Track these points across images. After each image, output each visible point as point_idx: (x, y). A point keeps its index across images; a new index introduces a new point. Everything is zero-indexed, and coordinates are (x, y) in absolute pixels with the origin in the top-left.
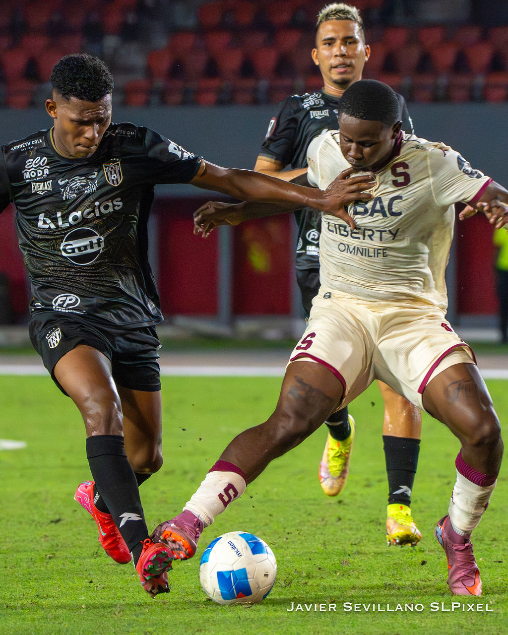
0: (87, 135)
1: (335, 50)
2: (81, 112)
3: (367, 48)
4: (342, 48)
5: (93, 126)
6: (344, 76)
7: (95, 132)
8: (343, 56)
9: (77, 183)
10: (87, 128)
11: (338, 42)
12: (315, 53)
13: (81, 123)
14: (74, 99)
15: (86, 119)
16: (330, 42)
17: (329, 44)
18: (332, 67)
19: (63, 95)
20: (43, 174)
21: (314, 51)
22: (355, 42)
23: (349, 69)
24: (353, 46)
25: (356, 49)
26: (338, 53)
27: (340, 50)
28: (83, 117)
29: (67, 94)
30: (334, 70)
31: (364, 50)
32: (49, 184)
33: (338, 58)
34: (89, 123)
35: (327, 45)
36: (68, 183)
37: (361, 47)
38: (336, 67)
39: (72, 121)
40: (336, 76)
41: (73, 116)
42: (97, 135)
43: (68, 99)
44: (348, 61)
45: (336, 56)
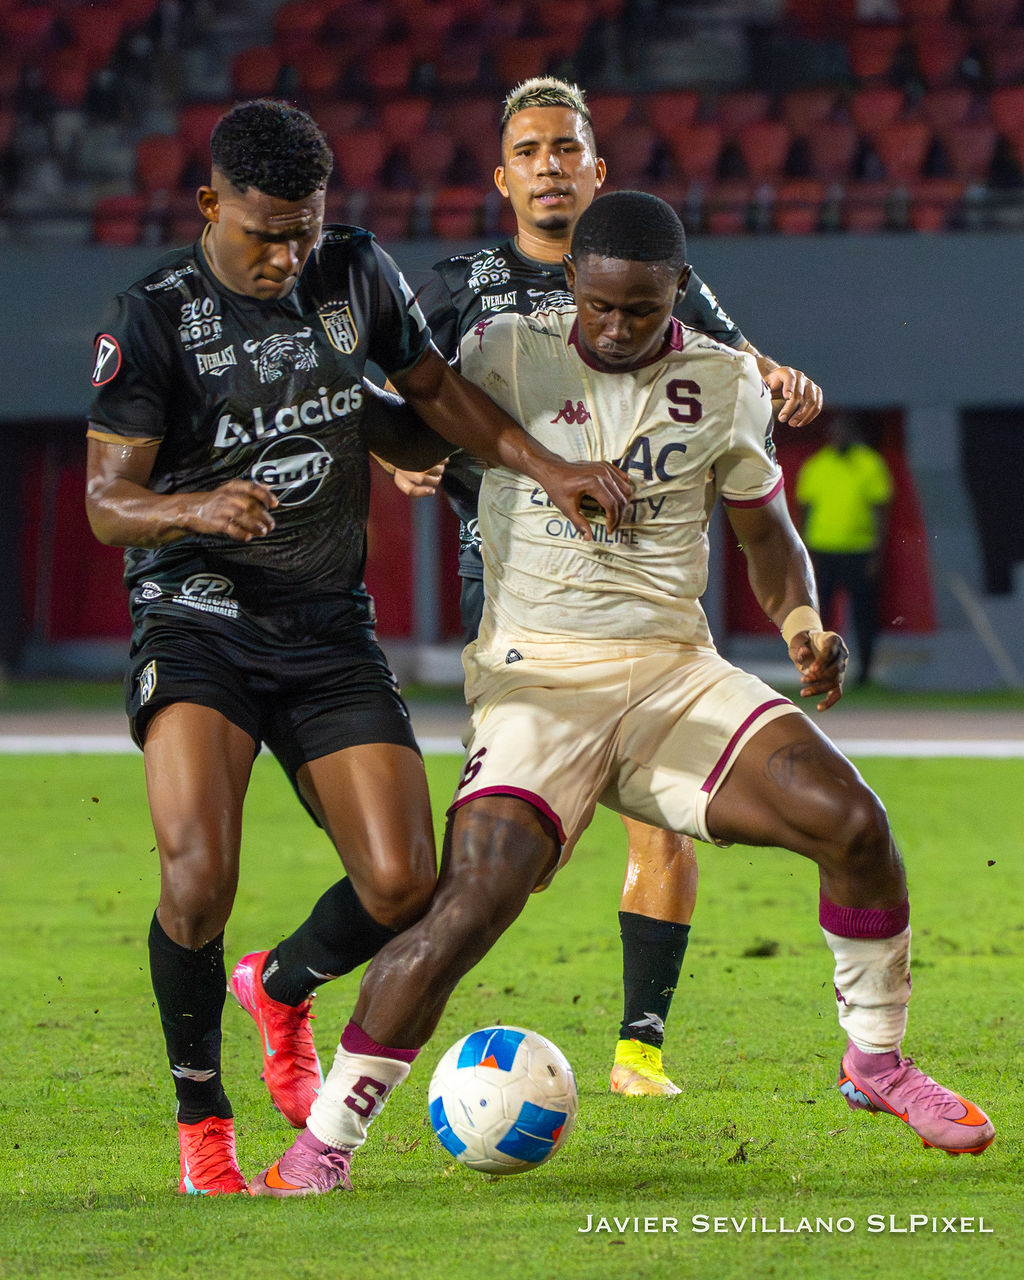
0: (275, 261)
1: (539, 165)
2: (265, 220)
3: (600, 164)
4: (552, 159)
5: (288, 246)
6: (557, 213)
7: (292, 255)
8: (553, 174)
9: (277, 348)
10: (275, 247)
11: (544, 148)
12: (502, 175)
13: (265, 238)
14: (254, 193)
15: (275, 232)
16: (529, 149)
17: (527, 153)
18: (533, 196)
19: (235, 183)
20: (213, 333)
21: (499, 171)
22: (576, 149)
23: (565, 200)
24: (571, 157)
25: (578, 163)
26: (544, 169)
27: (549, 164)
28: (268, 226)
29: (242, 181)
30: (536, 202)
31: (593, 165)
32: (229, 352)
33: (544, 178)
34: (282, 239)
35: (523, 156)
36: (260, 348)
37: (588, 158)
38: (539, 196)
39: (248, 232)
40: (541, 214)
41: (251, 224)
42: (295, 260)
43: (243, 191)
44: (563, 185)
45: (540, 175)
